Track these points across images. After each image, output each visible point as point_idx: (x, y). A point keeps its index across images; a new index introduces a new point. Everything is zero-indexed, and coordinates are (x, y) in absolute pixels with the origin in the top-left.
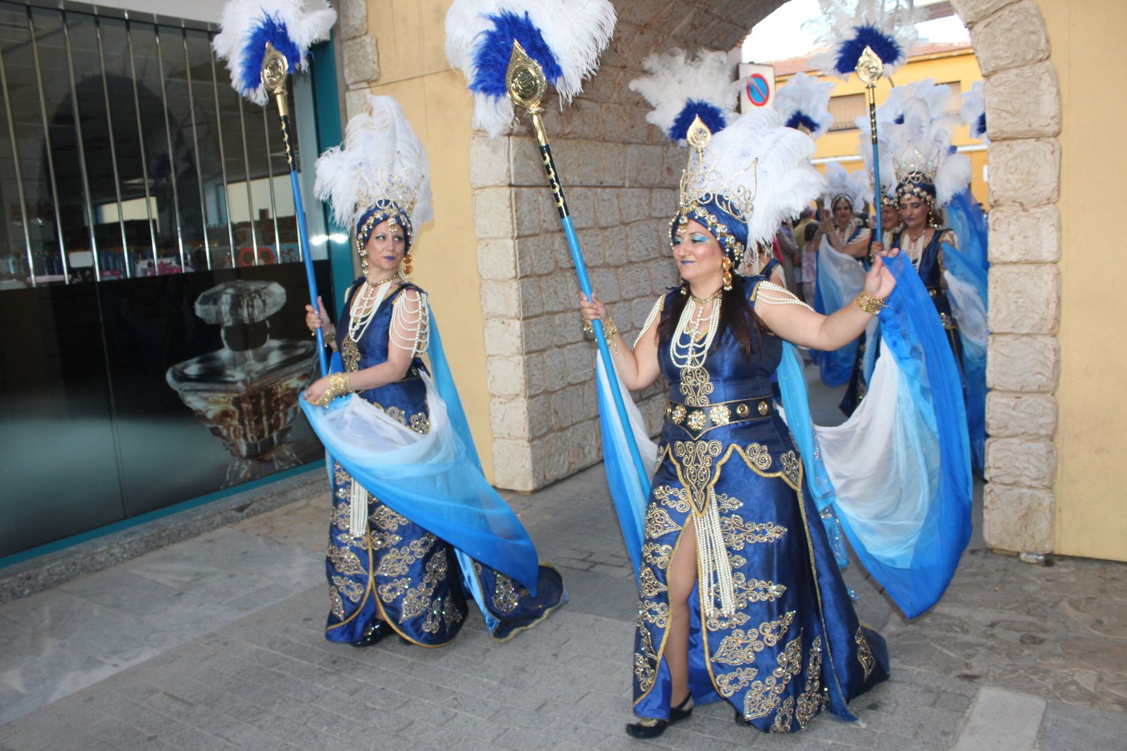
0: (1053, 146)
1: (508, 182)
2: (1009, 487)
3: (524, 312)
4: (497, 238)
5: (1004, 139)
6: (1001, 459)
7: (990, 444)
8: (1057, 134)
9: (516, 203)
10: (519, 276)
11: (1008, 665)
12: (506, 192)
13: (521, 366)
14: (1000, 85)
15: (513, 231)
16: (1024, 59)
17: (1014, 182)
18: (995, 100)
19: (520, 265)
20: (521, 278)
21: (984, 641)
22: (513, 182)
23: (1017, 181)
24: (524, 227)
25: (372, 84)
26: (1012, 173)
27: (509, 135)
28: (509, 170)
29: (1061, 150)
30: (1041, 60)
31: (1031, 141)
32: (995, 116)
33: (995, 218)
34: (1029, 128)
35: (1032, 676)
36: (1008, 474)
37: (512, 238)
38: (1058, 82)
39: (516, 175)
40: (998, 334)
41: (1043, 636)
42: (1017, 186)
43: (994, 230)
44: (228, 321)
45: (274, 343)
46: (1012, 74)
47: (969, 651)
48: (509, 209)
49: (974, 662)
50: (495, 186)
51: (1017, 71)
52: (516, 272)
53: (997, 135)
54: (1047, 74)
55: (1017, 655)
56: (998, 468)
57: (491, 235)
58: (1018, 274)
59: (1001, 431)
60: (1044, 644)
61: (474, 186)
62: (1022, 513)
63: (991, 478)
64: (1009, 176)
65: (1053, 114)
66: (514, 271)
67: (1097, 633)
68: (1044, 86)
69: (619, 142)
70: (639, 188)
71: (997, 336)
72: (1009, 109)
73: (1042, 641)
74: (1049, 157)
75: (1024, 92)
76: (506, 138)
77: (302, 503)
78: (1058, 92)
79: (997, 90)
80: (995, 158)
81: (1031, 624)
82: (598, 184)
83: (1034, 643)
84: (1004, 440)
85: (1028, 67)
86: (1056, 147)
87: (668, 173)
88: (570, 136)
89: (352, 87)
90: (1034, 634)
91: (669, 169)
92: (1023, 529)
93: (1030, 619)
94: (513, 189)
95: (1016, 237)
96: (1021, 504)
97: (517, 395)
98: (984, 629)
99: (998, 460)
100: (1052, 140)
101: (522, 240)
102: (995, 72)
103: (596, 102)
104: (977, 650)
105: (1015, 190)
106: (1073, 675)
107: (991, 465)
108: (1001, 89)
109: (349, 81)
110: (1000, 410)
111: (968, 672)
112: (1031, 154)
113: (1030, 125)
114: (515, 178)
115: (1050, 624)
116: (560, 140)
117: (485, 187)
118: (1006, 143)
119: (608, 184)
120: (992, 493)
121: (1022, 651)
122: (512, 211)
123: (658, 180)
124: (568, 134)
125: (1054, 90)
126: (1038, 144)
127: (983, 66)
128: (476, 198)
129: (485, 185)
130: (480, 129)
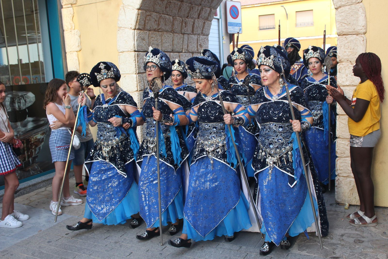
0: (363, 38)
1: (134, 50)
2: (345, 178)
3: (141, 106)
4: (129, 74)
5: (344, 35)
6: (342, 166)
7: (338, 160)
8: (365, 33)
9: (137, 58)
10: (138, 90)
11: (351, 252)
12: (133, 54)
14: (342, 12)
16: (352, 2)
17: (348, 53)
18: (340, 18)
19: (139, 85)
20: (140, 91)
21: (339, 242)
23: (349, 52)
24: (141, 69)
25: (73, 6)
26: (347, 49)
27: (135, 29)
28: (134, 44)
29: (366, 40)
30: (359, 3)
31: (355, 36)
32: (340, 25)
33: (340, 67)
34: (354, 30)
35: (361, 257)
36: (345, 173)
37: (136, 73)
38: (365, 12)
39: (137, 47)
40: (341, 115)
41: (363, 239)
42: (349, 54)
43: (339, 72)
44: (9, 109)
45: (30, 119)
46: (347, 8)
47: (334, 247)
48: (135, 61)
49: (336, 251)
50: (128, 51)
51: (349, 7)
52: (138, 88)
53: (340, 33)
54: (361, 8)
55: (353, 248)
56: (341, 170)
57: (127, 72)
58: (349, 90)
59: (342, 155)
60: (364, 243)
61: (119, 51)
62: (351, 189)
63: (338, 174)
64: (346, 50)
65: (363, 25)
66: (137, 88)
67: (384, 237)
68: (360, 13)
69: (180, 33)
70: (188, 53)
71: (341, 116)
73: (363, 242)
74: (362, 42)
75: (352, 15)
76: (133, 31)
77: (43, 189)
78: (365, 16)
79: (341, 14)
80: (340, 43)
81: (357, 234)
82: (171, 51)
83: (360, 243)
84: (344, 159)
85: (354, 5)
86: (365, 38)
87: (200, 46)
88: (160, 30)
89: (64, 7)
90: (359, 239)
91: (200, 45)
92: (351, 195)
93: (357, 232)
94: (136, 52)
95: (349, 75)
96: (350, 185)
98: (339, 237)
99: (341, 167)
100: (363, 35)
101: (140, 74)
102: (340, 7)
103: (171, 16)
104: (337, 246)
105: (348, 56)
106: (377, 256)
107: (338, 169)
108: (343, 14)
109: (63, 4)
110: (342, 146)
111: (334, 256)
112: (355, 41)
113: (354, 29)
115: (365, 235)
116: (156, 32)
119: (175, 51)
120: (339, 180)
121: (355, 246)
122: (136, 62)
123: (196, 50)
124: (159, 29)
125: (364, 15)
126: (357, 37)
127: (335, 4)
128: (119, 56)
129: (124, 51)
130: (122, 26)
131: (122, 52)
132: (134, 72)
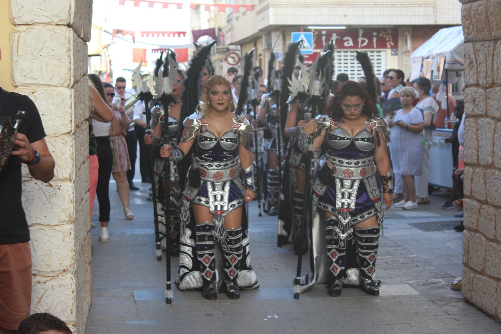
10: (74, 131)
13: (73, 236)
15: (70, 79)
22: (72, 22)
37: (69, 85)
39: (73, 14)
50: (50, 24)
52: (71, 126)
57: (41, 81)
97: (64, 271)
114: (73, 18)
117: (34, 24)
128: (17, 35)
129: (36, 21)
131: (27, 24)
132: (65, 82)
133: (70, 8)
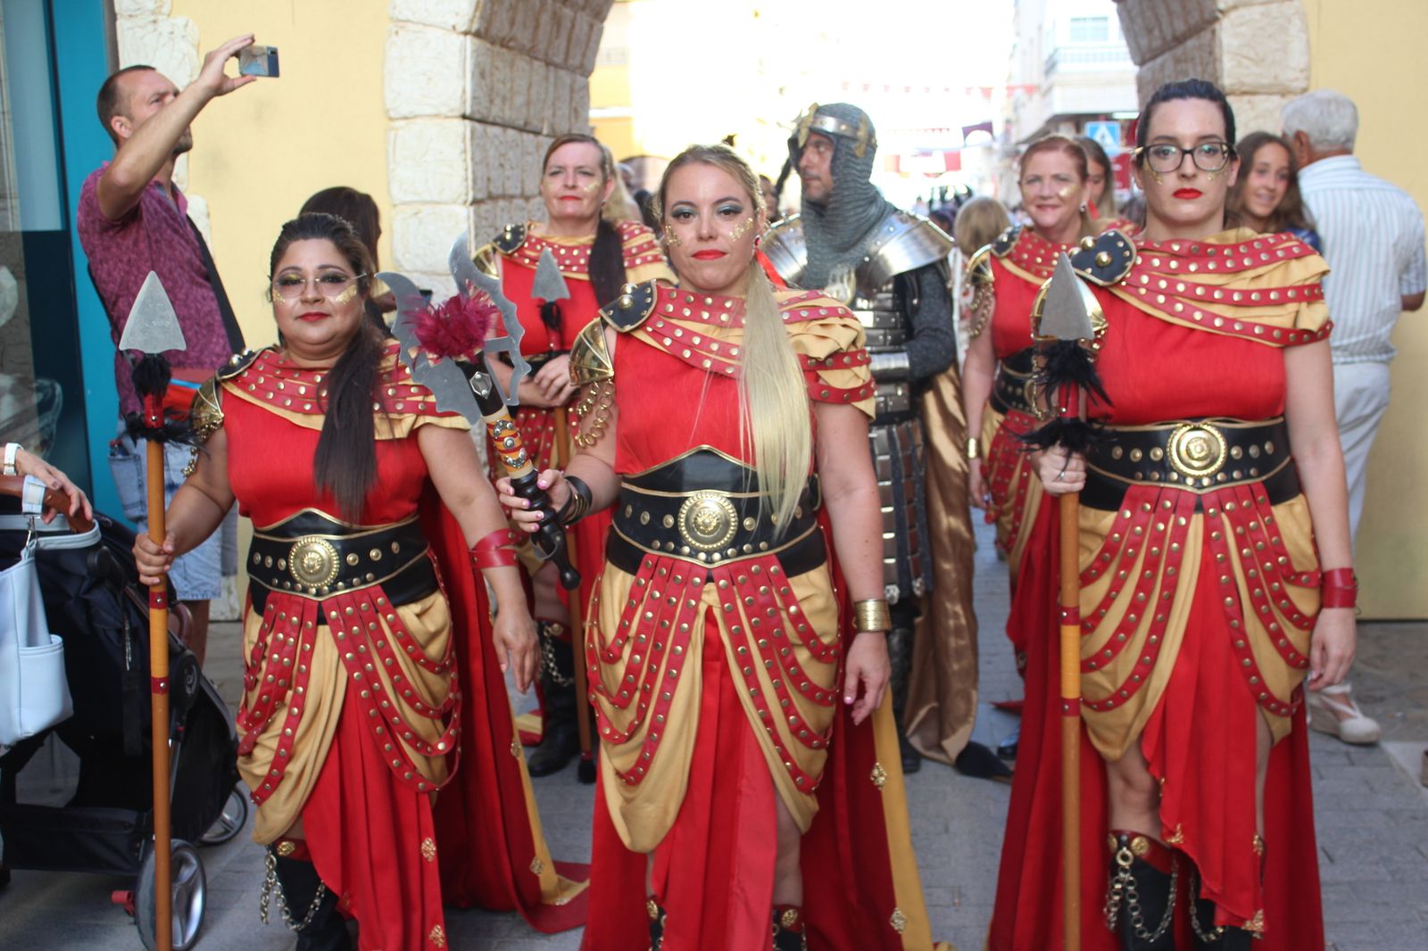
1: (461, 112)
4: (438, 203)
5: (1245, 93)
12: (457, 126)
14: (1242, 24)
15: (467, 194)
18: (1236, 43)
22: (468, 112)
27: (466, 33)
31: (1276, 99)
32: (1235, 63)
34: (1275, 81)
37: (465, 202)
38: (1307, 27)
39: (471, 100)
45: (6, 380)
46: (1255, 12)
50: (437, 116)
51: (1261, 8)
53: (1235, 87)
54: (1296, 16)
57: (426, 197)
61: (391, 114)
65: (1301, 67)
68: (1294, 30)
69: (543, 61)
72: (1252, 55)
75: (1270, 36)
76: (462, 37)
78: (1308, 42)
79: (1238, 30)
82: (526, 126)
87: (575, 116)
88: (513, 44)
91: (575, 110)
94: (468, 124)
101: (477, 205)
108: (1243, 29)
114: (472, 106)
116: (504, 50)
117: (415, 117)
118: (1246, 98)
119: (531, 129)
122: (465, 160)
124: (511, 40)
125: (1304, 37)
128: (393, 133)
129: (417, 113)
130: (411, 18)
131: (406, 118)
132: (459, 196)
133: (464, 91)
